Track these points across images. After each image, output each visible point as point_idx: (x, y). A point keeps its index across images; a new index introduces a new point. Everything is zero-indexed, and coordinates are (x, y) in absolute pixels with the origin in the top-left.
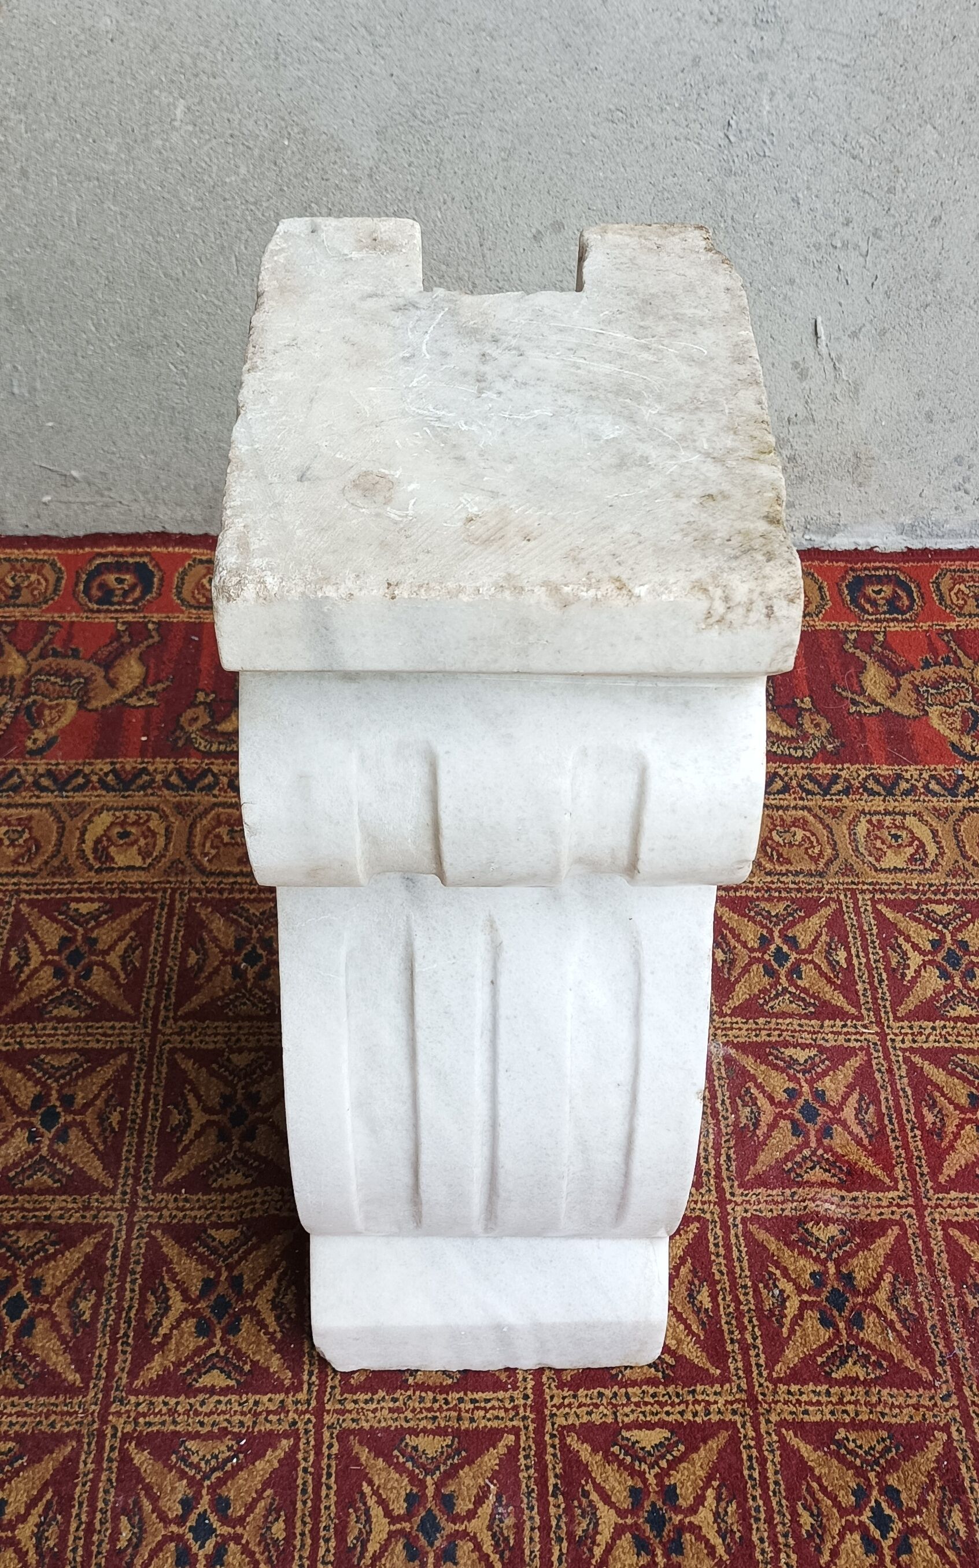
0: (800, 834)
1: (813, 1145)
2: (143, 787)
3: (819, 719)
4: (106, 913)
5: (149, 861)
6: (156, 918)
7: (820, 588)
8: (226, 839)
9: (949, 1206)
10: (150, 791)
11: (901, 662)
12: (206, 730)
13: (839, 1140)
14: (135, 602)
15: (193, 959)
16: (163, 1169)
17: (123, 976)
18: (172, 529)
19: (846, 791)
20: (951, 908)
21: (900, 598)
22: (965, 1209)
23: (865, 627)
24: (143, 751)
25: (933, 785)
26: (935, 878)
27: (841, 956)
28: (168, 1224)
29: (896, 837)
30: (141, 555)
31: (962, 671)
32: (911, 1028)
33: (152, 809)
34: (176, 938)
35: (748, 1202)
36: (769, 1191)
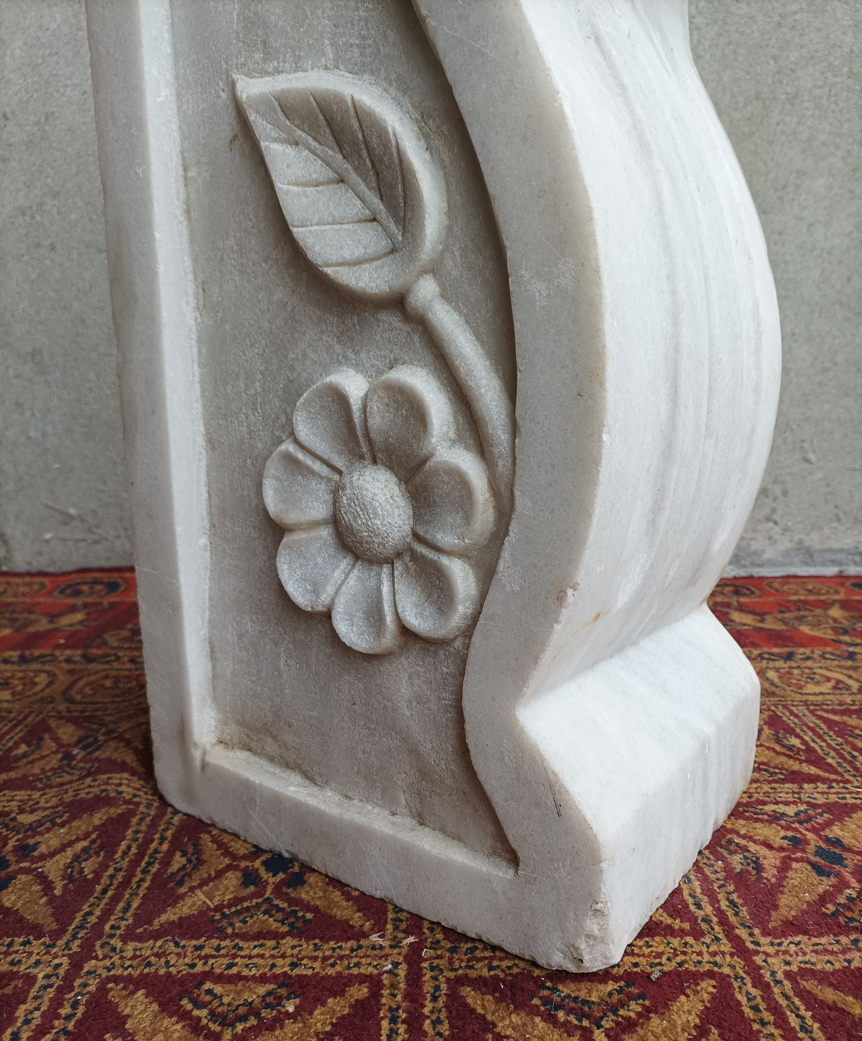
2: (44, 662)
5: (19, 697)
10: (48, 664)
15: (21, 750)
24: (57, 647)
25: (829, 656)
27: (795, 741)
29: (810, 678)
33: (44, 672)
35: (786, 952)
36: (814, 940)
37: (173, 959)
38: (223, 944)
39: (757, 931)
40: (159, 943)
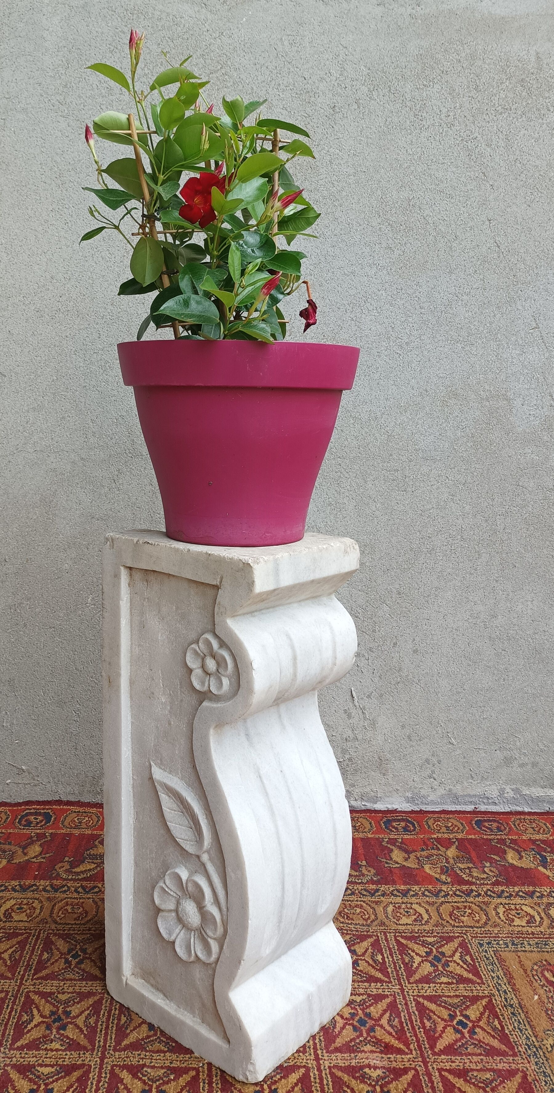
0: (358, 910)
1: (365, 1035)
2: (33, 891)
3: (370, 869)
4: (5, 937)
5: (30, 919)
6: (30, 940)
7: (370, 823)
8: (70, 911)
9: (441, 1062)
10: (35, 892)
11: (410, 849)
12: (67, 871)
13: (379, 1033)
14: (41, 826)
15: (46, 956)
16: (15, 1040)
17: (9, 962)
18: (64, 799)
19: (383, 895)
20: (435, 939)
21: (409, 827)
22: (450, 1063)
23: (391, 837)
24: (35, 878)
25: (426, 893)
26: (426, 927)
27: (379, 957)
28: (15, 1064)
29: (407, 912)
30: (48, 809)
31: (440, 852)
32: (417, 987)
33: (36, 899)
34: (38, 948)
35: (332, 1059)
36: (343, 1055)
37: (132, 1059)
38: (147, 1054)
39: (324, 1051)
40: (126, 1053)
